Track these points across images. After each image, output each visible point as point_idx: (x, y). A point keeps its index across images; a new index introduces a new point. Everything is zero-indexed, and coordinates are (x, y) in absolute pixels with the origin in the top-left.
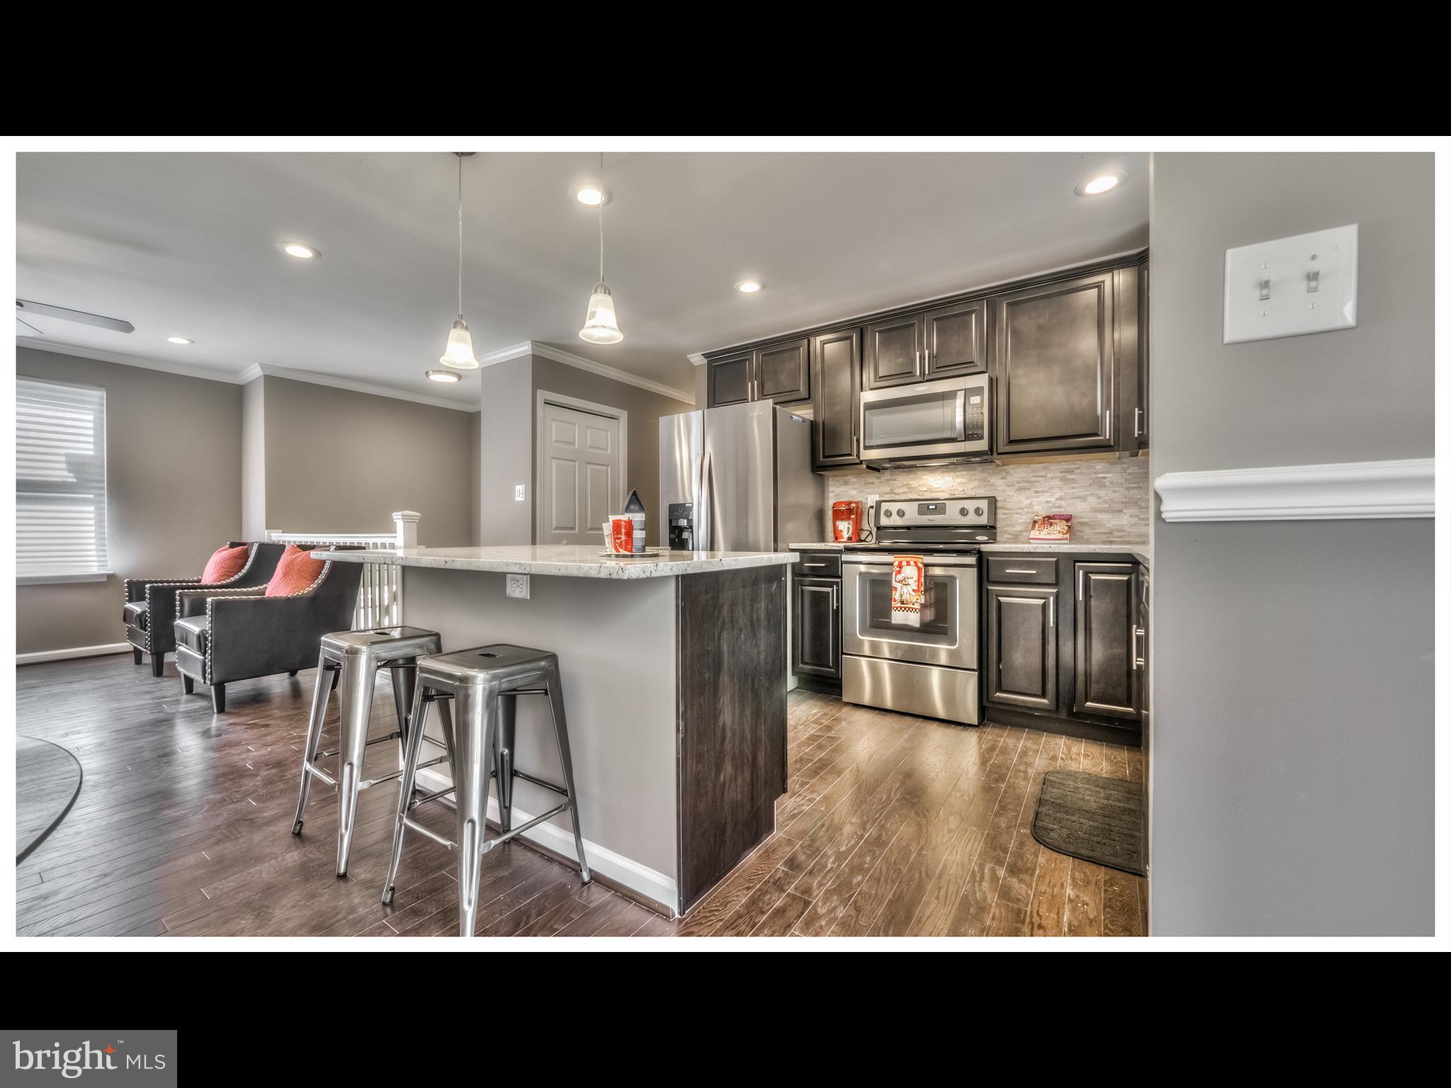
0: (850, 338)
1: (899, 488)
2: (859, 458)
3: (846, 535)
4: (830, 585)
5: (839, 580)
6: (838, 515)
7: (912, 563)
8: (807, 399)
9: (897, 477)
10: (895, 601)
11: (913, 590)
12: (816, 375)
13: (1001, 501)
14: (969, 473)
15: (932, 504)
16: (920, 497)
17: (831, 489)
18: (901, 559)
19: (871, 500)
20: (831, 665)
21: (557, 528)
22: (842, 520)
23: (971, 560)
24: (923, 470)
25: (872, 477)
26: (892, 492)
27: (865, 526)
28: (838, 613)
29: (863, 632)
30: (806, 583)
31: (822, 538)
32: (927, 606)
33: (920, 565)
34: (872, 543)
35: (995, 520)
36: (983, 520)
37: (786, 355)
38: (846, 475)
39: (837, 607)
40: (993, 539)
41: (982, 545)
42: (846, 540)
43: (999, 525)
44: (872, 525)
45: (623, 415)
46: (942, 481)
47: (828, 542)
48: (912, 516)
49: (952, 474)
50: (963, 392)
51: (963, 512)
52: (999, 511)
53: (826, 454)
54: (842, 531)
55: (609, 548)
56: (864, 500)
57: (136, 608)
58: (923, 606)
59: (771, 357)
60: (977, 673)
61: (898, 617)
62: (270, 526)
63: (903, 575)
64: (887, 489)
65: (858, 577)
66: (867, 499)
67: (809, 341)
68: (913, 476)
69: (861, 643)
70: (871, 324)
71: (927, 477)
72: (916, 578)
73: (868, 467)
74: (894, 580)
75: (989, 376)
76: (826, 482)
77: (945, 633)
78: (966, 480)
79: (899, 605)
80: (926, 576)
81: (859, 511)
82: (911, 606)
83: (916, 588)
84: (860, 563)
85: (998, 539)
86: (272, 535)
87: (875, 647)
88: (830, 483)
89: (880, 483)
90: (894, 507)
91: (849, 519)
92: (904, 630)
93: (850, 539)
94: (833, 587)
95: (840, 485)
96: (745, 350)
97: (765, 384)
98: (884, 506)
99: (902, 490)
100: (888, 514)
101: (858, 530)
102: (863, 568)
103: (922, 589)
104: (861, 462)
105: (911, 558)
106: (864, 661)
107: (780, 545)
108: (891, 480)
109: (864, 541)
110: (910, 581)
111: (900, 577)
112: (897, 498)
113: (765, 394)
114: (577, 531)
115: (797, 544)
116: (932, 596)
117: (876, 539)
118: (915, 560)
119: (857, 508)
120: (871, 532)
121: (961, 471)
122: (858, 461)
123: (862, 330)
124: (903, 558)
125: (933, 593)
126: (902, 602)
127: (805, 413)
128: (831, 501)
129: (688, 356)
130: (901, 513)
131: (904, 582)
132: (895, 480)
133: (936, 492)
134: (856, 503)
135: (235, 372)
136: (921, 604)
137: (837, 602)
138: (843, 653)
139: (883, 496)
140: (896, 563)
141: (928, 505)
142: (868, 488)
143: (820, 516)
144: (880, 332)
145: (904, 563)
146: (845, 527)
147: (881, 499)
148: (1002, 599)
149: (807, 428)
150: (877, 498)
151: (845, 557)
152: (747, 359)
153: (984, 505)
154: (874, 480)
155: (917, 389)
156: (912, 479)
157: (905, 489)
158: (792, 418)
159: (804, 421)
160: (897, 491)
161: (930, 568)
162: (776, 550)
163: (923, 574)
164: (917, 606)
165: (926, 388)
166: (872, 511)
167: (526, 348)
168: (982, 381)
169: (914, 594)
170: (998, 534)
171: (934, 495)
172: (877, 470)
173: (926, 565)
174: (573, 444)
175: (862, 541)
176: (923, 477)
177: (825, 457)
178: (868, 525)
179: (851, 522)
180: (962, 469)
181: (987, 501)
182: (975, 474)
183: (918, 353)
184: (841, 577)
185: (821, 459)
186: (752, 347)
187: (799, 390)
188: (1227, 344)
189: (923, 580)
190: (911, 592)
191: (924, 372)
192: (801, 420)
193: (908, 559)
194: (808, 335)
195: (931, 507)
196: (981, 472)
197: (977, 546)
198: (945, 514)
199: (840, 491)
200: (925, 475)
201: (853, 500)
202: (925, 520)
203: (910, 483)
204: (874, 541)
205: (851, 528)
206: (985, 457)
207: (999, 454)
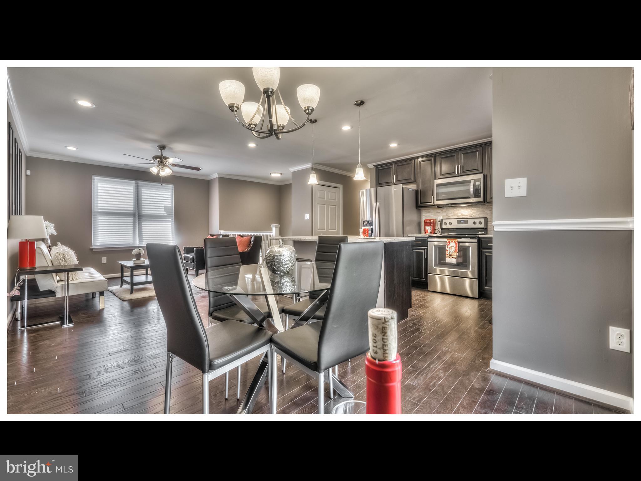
0: (431, 160)
1: (450, 214)
2: (434, 204)
3: (429, 232)
4: (424, 249)
5: (427, 248)
6: (426, 224)
7: (453, 241)
8: (414, 182)
9: (449, 210)
10: (448, 255)
11: (454, 251)
12: (418, 173)
13: (489, 219)
14: (477, 208)
15: (463, 220)
16: (458, 218)
17: (423, 214)
18: (449, 240)
19: (439, 218)
20: (424, 278)
21: (319, 229)
22: (428, 226)
23: (475, 240)
24: (459, 207)
25: (439, 210)
26: (447, 216)
27: (437, 228)
28: (426, 259)
29: (436, 266)
30: (415, 249)
31: (420, 232)
32: (459, 257)
33: (456, 242)
34: (439, 234)
35: (487, 226)
36: (482, 226)
37: (406, 166)
38: (429, 209)
39: (426, 257)
40: (486, 233)
41: (480, 235)
42: (429, 233)
43: (489, 228)
44: (439, 228)
45: (341, 186)
46: (466, 212)
47: (422, 234)
48: (455, 225)
49: (470, 209)
50: (473, 180)
51: (475, 223)
52: (488, 223)
53: (422, 202)
54: (428, 230)
55: (362, 236)
56: (436, 219)
57: (190, 256)
58: (458, 257)
59: (400, 167)
60: (477, 280)
61: (448, 260)
62: (220, 229)
63: (450, 246)
64: (445, 214)
65: (434, 246)
66: (437, 218)
67: (415, 161)
68: (455, 210)
69: (435, 270)
70: (439, 155)
71: (461, 210)
72: (455, 246)
73: (438, 207)
74: (447, 247)
75: (483, 175)
76: (421, 212)
77: (466, 266)
78: (476, 211)
79: (449, 256)
80: (459, 246)
81: (434, 223)
82: (453, 256)
83: (455, 250)
84: (435, 241)
85: (488, 233)
86: (221, 232)
87: (441, 271)
88: (423, 212)
89: (442, 212)
90: (448, 221)
91: (430, 225)
92: (451, 265)
93: (431, 233)
94: (424, 250)
95: (427, 213)
96: (391, 164)
97: (398, 176)
98: (444, 221)
99: (451, 215)
100: (446, 224)
101: (434, 230)
102: (436, 243)
103: (457, 250)
104: (435, 205)
105: (454, 240)
106: (437, 276)
107: (405, 235)
108: (447, 211)
109: (436, 234)
110: (453, 248)
111: (449, 246)
112: (449, 218)
113: (398, 180)
114: (326, 230)
115: (411, 235)
116: (462, 253)
117: (441, 233)
118: (455, 240)
119: (434, 221)
120: (439, 231)
121: (474, 208)
122: (434, 205)
123: (435, 157)
124: (450, 240)
125: (462, 252)
126: (450, 255)
127: (413, 187)
128: (423, 219)
129: (367, 165)
130: (450, 224)
131: (451, 248)
132: (448, 211)
133: (464, 215)
134: (433, 220)
135: (207, 176)
136: (457, 256)
137: (426, 255)
138: (428, 273)
139: (443, 217)
140: (448, 242)
141: (461, 221)
142: (438, 214)
143: (419, 224)
144: (442, 158)
145: (451, 241)
146: (429, 228)
147: (443, 218)
148: (487, 254)
149: (414, 192)
150: (441, 218)
151: (429, 239)
152: (391, 167)
153: (482, 220)
154: (440, 211)
155: (456, 179)
156: (455, 211)
157: (452, 215)
158: (409, 190)
159: (413, 190)
160: (449, 215)
161: (460, 243)
162: (403, 237)
163: (458, 245)
164: (455, 256)
165: (459, 179)
166: (439, 223)
167: (310, 165)
168: (480, 176)
169: (454, 252)
170: (488, 231)
171: (463, 217)
172: (441, 207)
173: (459, 242)
174: (324, 198)
175: (435, 234)
176: (459, 210)
177: (421, 203)
178: (438, 228)
179: (431, 227)
180: (474, 207)
181: (483, 219)
182: (479, 209)
183: (456, 166)
184: (427, 247)
185: (420, 204)
186: (393, 163)
187: (411, 179)
188: (506, 197)
189: (457, 247)
190: (453, 251)
191: (459, 173)
192: (412, 190)
193: (452, 240)
194: (414, 159)
195: (462, 221)
196: (482, 208)
197: (477, 236)
198: (467, 224)
199: (426, 215)
200: (460, 209)
201: (432, 218)
202: (460, 226)
203: (454, 212)
204: (440, 234)
205: (431, 229)
206: (482, 203)
207: (487, 202)
